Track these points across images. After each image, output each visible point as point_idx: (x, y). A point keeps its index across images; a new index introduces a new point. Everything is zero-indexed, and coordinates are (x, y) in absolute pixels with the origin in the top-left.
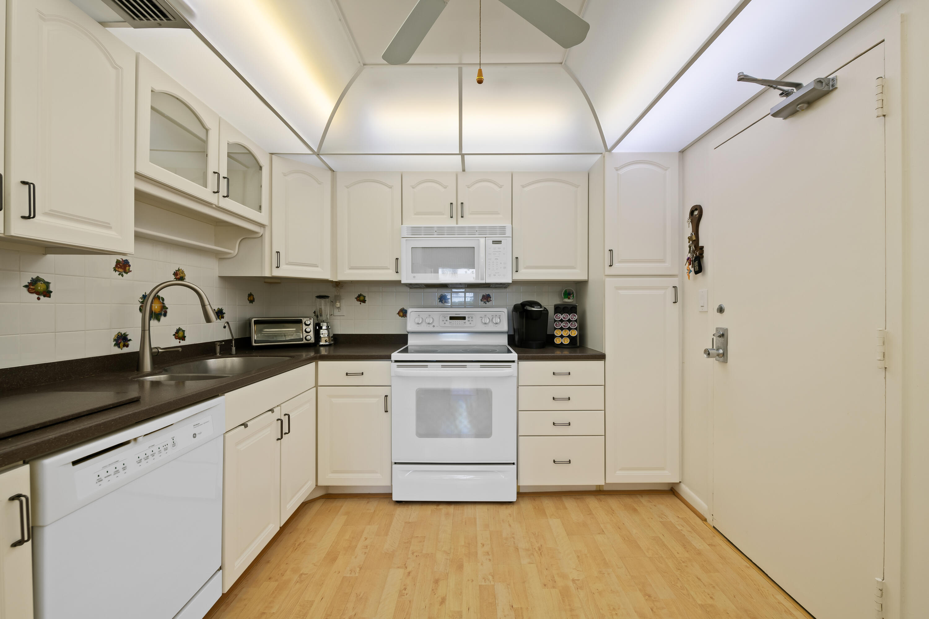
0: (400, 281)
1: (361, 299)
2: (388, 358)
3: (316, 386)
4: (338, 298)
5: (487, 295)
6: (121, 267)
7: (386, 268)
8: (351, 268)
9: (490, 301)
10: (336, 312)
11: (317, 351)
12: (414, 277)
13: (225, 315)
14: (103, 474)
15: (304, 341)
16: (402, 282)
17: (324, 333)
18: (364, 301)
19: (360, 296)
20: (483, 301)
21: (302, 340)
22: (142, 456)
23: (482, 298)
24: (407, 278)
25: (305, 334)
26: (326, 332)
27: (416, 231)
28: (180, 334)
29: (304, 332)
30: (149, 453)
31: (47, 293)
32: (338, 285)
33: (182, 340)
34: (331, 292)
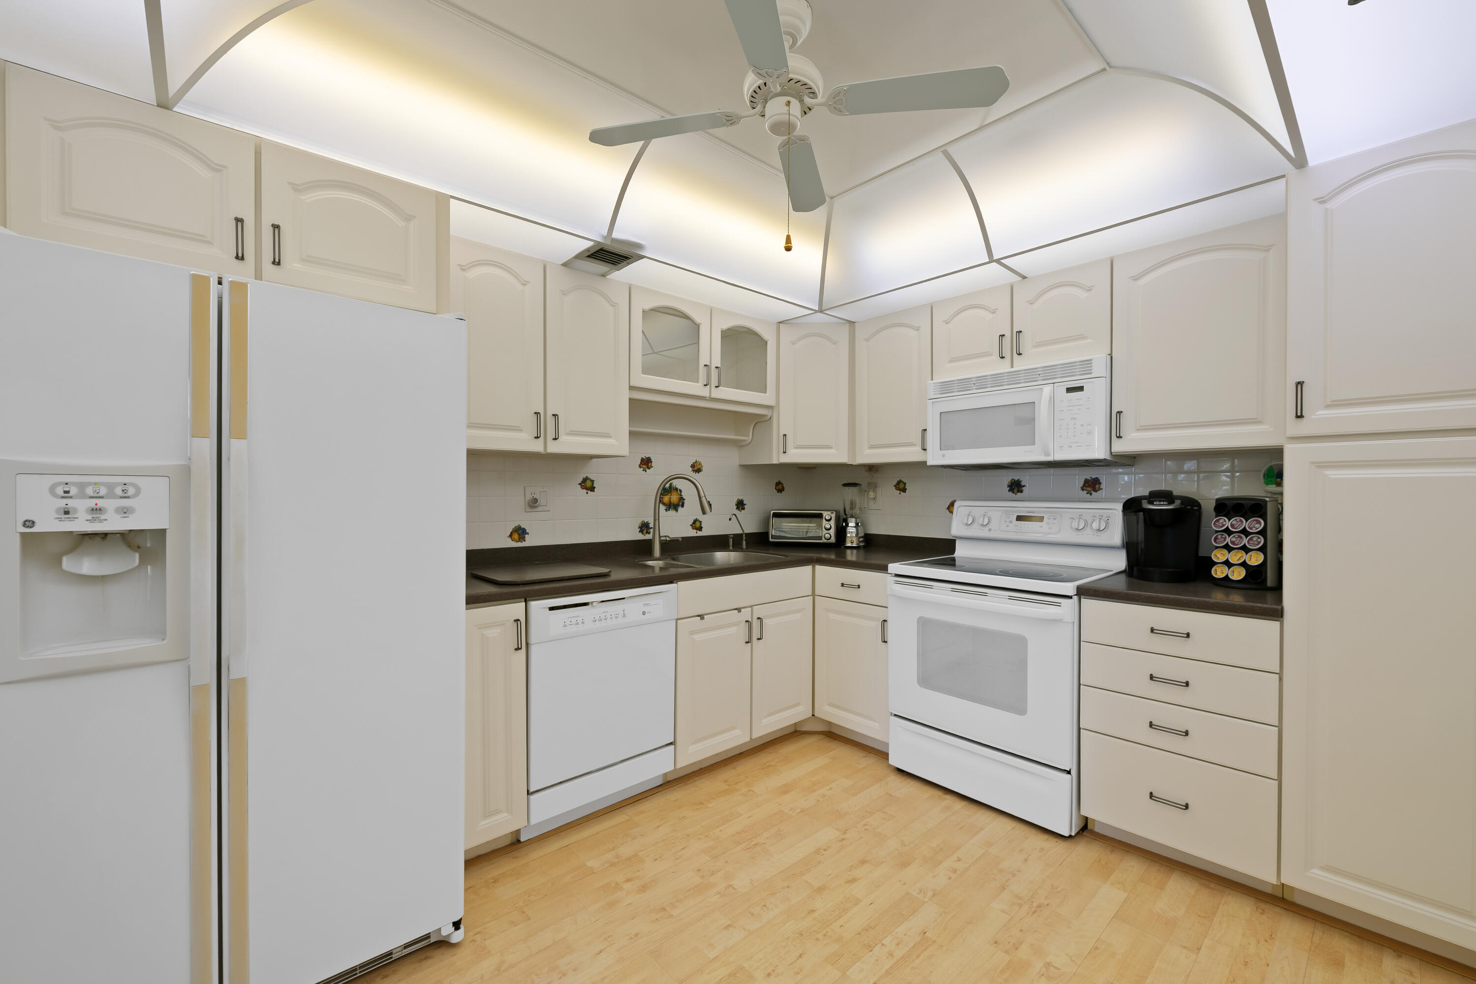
0: (926, 462)
1: (901, 487)
2: (884, 569)
3: (814, 594)
4: (873, 486)
5: (1094, 479)
6: (645, 464)
7: (911, 444)
8: (872, 447)
9: (1099, 490)
10: (872, 505)
11: (844, 555)
12: (943, 456)
13: (746, 506)
14: (568, 623)
15: (824, 540)
16: (928, 464)
17: (851, 530)
18: (904, 490)
19: (899, 482)
20: (1086, 490)
21: (820, 538)
22: (597, 618)
23: (1084, 485)
24: (935, 458)
25: (825, 531)
26: (854, 530)
27: (946, 388)
28: (697, 525)
29: (824, 530)
30: (603, 617)
31: (592, 489)
32: (872, 468)
33: (699, 531)
34: (862, 478)
